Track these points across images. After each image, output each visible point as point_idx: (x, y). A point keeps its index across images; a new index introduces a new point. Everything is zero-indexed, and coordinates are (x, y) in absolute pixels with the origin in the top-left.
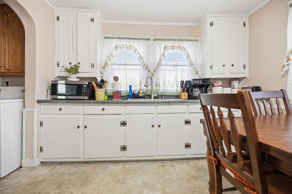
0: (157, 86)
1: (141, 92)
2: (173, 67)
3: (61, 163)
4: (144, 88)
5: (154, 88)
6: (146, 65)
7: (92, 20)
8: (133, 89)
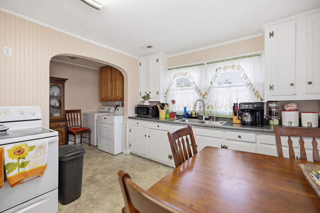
0: (208, 108)
1: (194, 113)
2: (226, 88)
3: (139, 156)
4: (197, 109)
5: (206, 109)
6: (198, 89)
7: (157, 60)
8: (187, 110)
